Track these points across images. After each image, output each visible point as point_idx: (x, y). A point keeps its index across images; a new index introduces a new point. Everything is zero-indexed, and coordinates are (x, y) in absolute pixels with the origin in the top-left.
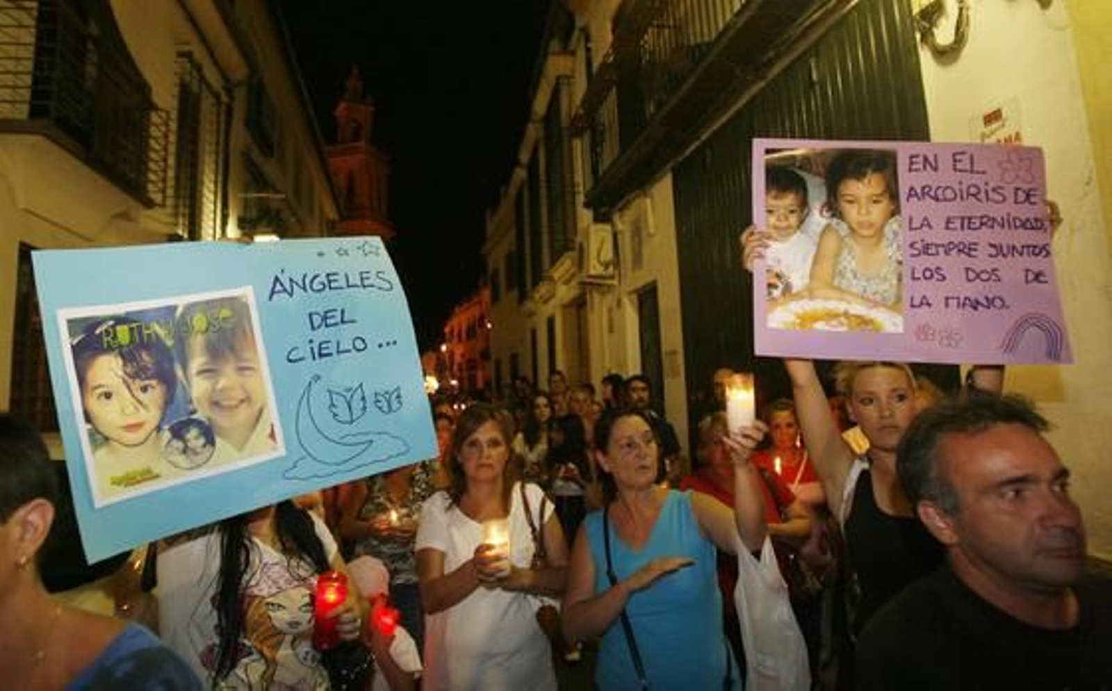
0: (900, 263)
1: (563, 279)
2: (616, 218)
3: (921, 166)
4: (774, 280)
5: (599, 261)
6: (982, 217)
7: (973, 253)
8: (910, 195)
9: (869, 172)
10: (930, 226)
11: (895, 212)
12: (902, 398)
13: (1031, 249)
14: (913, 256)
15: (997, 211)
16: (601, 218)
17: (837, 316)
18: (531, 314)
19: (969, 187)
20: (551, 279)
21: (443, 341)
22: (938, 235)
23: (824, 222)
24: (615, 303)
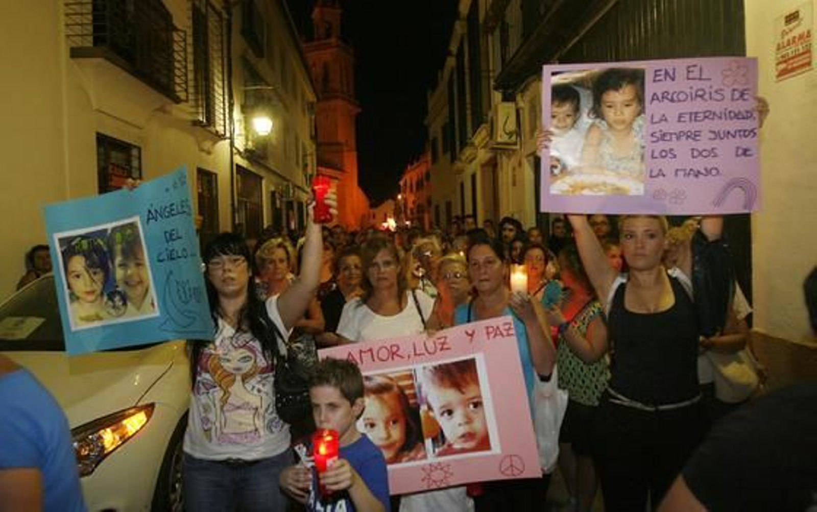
0: (643, 147)
1: (482, 145)
2: (519, 98)
3: (662, 77)
4: (555, 163)
5: (504, 130)
6: (705, 112)
7: (698, 138)
8: (653, 99)
9: (624, 85)
10: (666, 120)
11: (641, 112)
12: (652, 236)
13: (742, 133)
14: (654, 142)
15: (717, 107)
16: (507, 98)
17: (597, 185)
18: (461, 171)
19: (697, 91)
20: (472, 144)
21: (399, 192)
22: (673, 126)
23: (590, 121)
24: (516, 164)
